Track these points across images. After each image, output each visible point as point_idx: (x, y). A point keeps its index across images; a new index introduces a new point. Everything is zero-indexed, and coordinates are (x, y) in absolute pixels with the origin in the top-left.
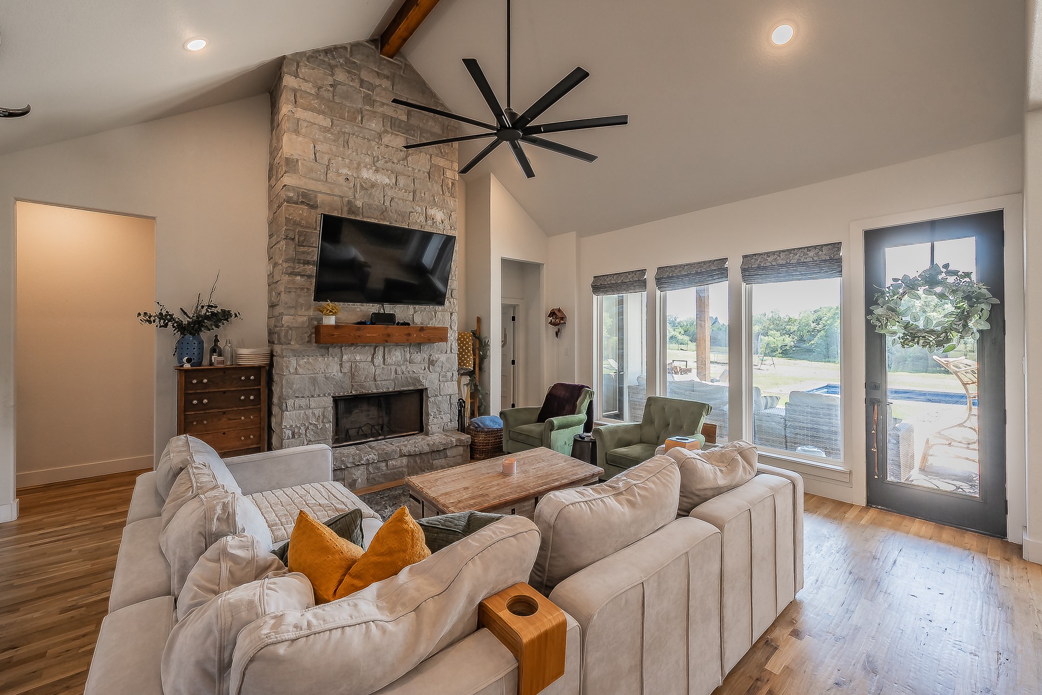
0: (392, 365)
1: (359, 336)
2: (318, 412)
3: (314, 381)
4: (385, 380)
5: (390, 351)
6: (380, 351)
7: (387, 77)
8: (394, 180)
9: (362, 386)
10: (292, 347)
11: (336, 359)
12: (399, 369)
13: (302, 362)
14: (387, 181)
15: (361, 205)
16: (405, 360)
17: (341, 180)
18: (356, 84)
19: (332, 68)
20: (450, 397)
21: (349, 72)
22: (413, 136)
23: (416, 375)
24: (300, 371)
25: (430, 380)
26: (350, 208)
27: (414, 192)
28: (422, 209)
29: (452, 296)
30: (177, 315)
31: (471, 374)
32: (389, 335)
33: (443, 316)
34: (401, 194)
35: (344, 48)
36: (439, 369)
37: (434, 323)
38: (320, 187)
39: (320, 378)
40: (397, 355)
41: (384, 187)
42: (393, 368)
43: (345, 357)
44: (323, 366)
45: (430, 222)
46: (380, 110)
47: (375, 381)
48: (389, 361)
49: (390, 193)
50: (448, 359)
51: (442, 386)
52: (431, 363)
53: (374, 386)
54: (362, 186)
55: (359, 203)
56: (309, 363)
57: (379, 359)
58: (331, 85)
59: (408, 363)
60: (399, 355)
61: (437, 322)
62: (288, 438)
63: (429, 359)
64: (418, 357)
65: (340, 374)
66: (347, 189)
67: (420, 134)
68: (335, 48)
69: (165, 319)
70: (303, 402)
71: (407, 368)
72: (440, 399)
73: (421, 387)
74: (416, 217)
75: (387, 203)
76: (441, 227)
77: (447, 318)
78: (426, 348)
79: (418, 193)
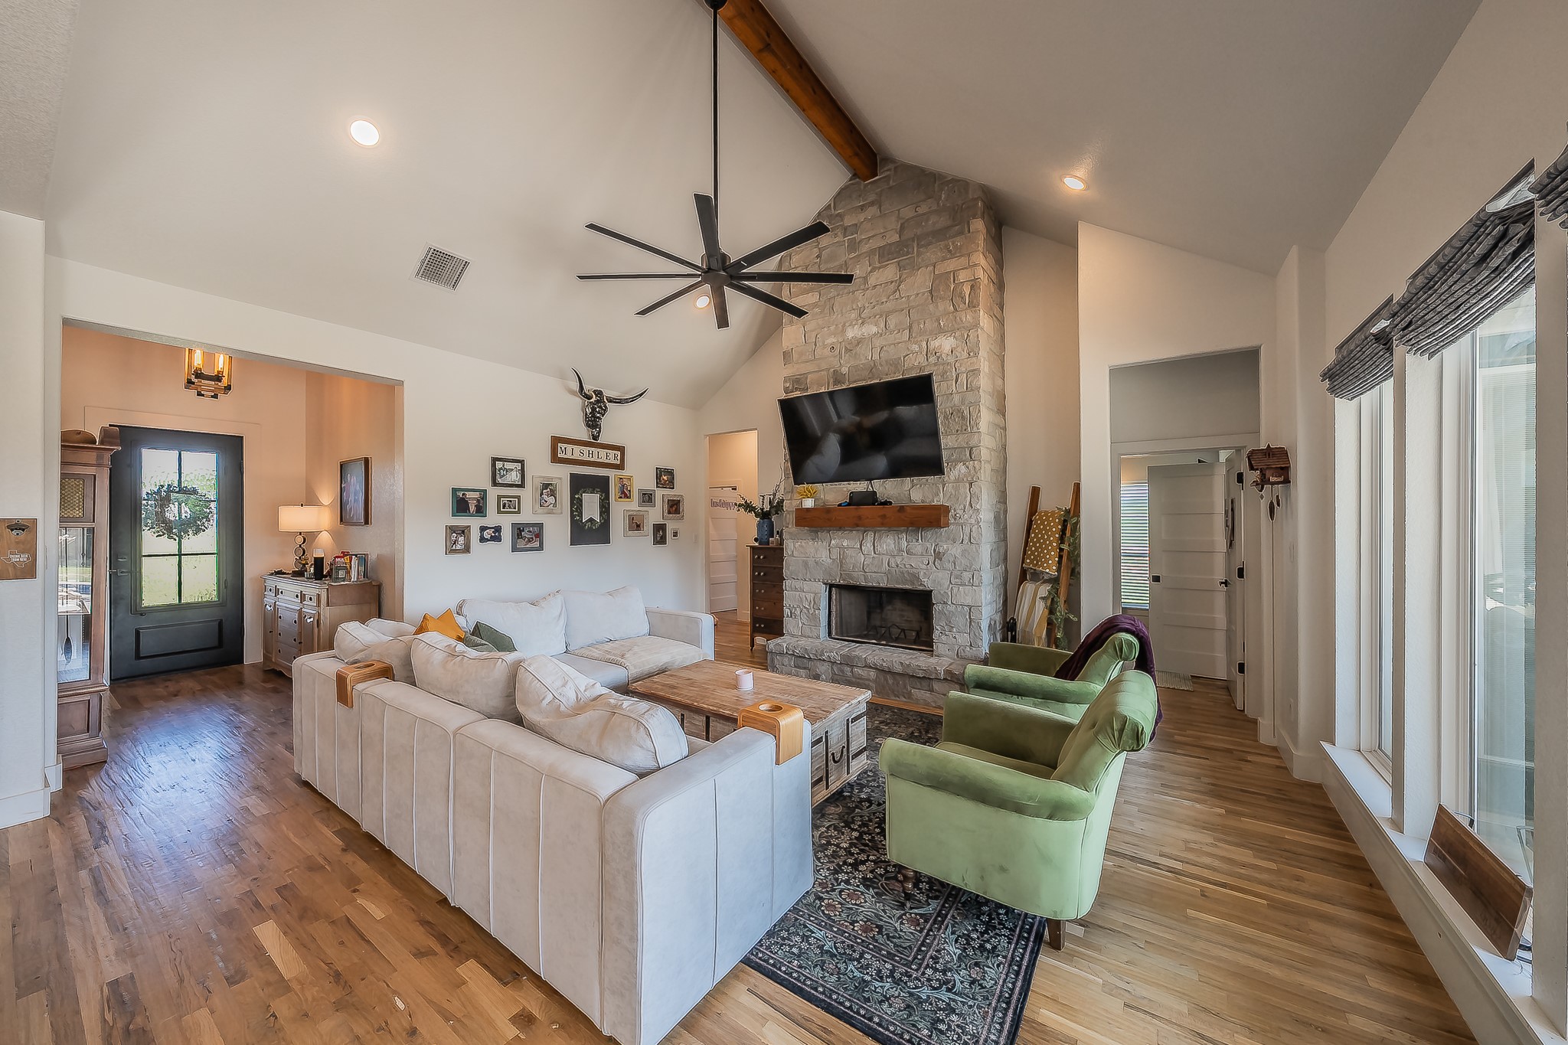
0: (883, 554)
2: (810, 596)
3: (807, 565)
4: (875, 572)
5: (880, 537)
6: (870, 536)
7: (872, 204)
8: (882, 325)
9: (850, 577)
10: (791, 530)
11: (825, 544)
12: (892, 561)
13: (797, 545)
14: (874, 329)
15: (847, 369)
16: (900, 550)
17: (827, 351)
18: (840, 237)
20: (970, 610)
21: (833, 230)
22: (908, 253)
23: (914, 570)
24: (796, 553)
25: (932, 579)
26: (836, 379)
27: (910, 328)
28: (920, 347)
29: (971, 458)
30: (757, 503)
31: (1055, 581)
33: (957, 489)
34: (893, 337)
35: (828, 207)
36: (950, 566)
37: (940, 500)
38: (810, 368)
39: (811, 563)
40: (888, 543)
41: (871, 338)
42: (886, 559)
43: (833, 542)
44: (813, 550)
45: (932, 359)
47: (865, 572)
48: (879, 548)
49: (878, 343)
50: (964, 552)
51: (955, 590)
52: (938, 556)
53: (863, 578)
54: (847, 349)
55: (845, 370)
56: (803, 546)
57: (868, 546)
58: (817, 257)
59: (905, 554)
60: (892, 542)
61: (946, 499)
62: (788, 616)
63: (935, 550)
64: (918, 547)
65: (829, 560)
66: (832, 359)
67: (917, 245)
69: (748, 507)
70: (800, 584)
71: (903, 559)
72: (952, 608)
73: (921, 588)
74: (913, 359)
75: (876, 357)
76: (951, 360)
77: (962, 490)
78: (929, 534)
79: (915, 327)
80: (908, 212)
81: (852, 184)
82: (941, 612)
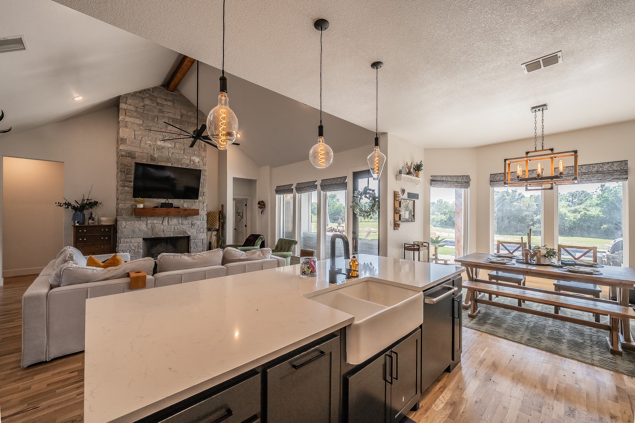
0: (172, 225)
1: (154, 213)
2: (136, 244)
3: (134, 231)
4: (169, 232)
5: (171, 219)
6: (166, 219)
7: (170, 101)
8: (174, 145)
9: (157, 234)
10: (124, 217)
11: (144, 222)
12: (176, 228)
13: (128, 223)
14: (170, 145)
15: (157, 156)
16: (179, 223)
17: (147, 146)
18: (155, 105)
19: (143, 98)
20: (203, 240)
21: (151, 100)
22: (184, 125)
23: (184, 230)
24: (127, 227)
25: (191, 232)
26: (152, 158)
27: (184, 150)
28: (188, 157)
29: (203, 195)
30: (74, 203)
31: (218, 230)
32: (169, 212)
33: (199, 204)
34: (177, 151)
35: (149, 90)
36: (197, 228)
37: (194, 207)
38: (137, 149)
39: (137, 230)
40: (174, 221)
41: (169, 148)
42: (173, 227)
43: (149, 221)
44: (138, 225)
45: (192, 163)
46: (167, 115)
47: (164, 232)
48: (170, 223)
49: (172, 151)
50: (201, 223)
51: (198, 235)
52: (193, 225)
53: (163, 234)
54: (157, 149)
55: (156, 156)
56: (132, 224)
57: (166, 223)
58: (143, 106)
59: (181, 225)
60: (176, 221)
61: (196, 207)
63: (192, 223)
64: (185, 222)
65: (146, 229)
66: (150, 150)
67: (187, 124)
68: (145, 90)
69: (68, 205)
70: (128, 240)
71: (180, 226)
72: (197, 240)
73: (187, 235)
74: (185, 161)
75: (170, 155)
76: (198, 165)
77: (201, 205)
78: (190, 218)
79: (186, 150)
80: (184, 112)
81: (160, 88)
82: (194, 242)
